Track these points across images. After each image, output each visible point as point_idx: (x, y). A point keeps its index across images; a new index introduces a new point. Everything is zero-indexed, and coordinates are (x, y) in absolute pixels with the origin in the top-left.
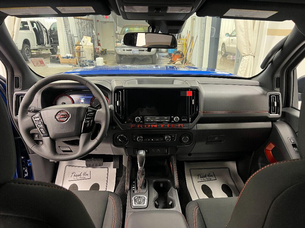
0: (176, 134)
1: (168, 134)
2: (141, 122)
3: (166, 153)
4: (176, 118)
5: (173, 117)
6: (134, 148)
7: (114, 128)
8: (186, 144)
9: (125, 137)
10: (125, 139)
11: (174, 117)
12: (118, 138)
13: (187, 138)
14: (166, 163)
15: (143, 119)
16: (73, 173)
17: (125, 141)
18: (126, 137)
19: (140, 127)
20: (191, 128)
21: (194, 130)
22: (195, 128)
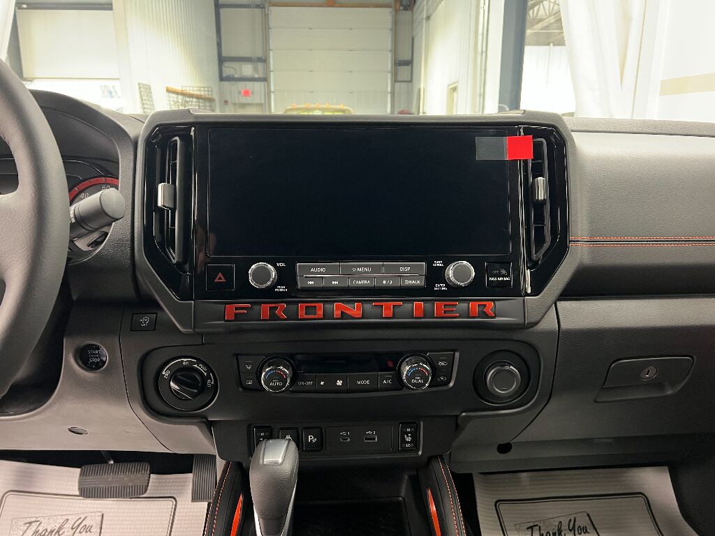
0: (457, 354)
1: (418, 354)
2: (281, 289)
3: (405, 450)
4: (460, 271)
5: (439, 264)
6: (249, 426)
7: (145, 320)
8: (509, 403)
9: (201, 368)
10: (204, 379)
11: (446, 264)
12: (166, 373)
13: (511, 372)
14: (404, 491)
15: (287, 276)
16: (30, 523)
17: (202, 389)
18: (210, 370)
19: (273, 317)
20: (533, 320)
21: (547, 334)
22: (549, 323)
